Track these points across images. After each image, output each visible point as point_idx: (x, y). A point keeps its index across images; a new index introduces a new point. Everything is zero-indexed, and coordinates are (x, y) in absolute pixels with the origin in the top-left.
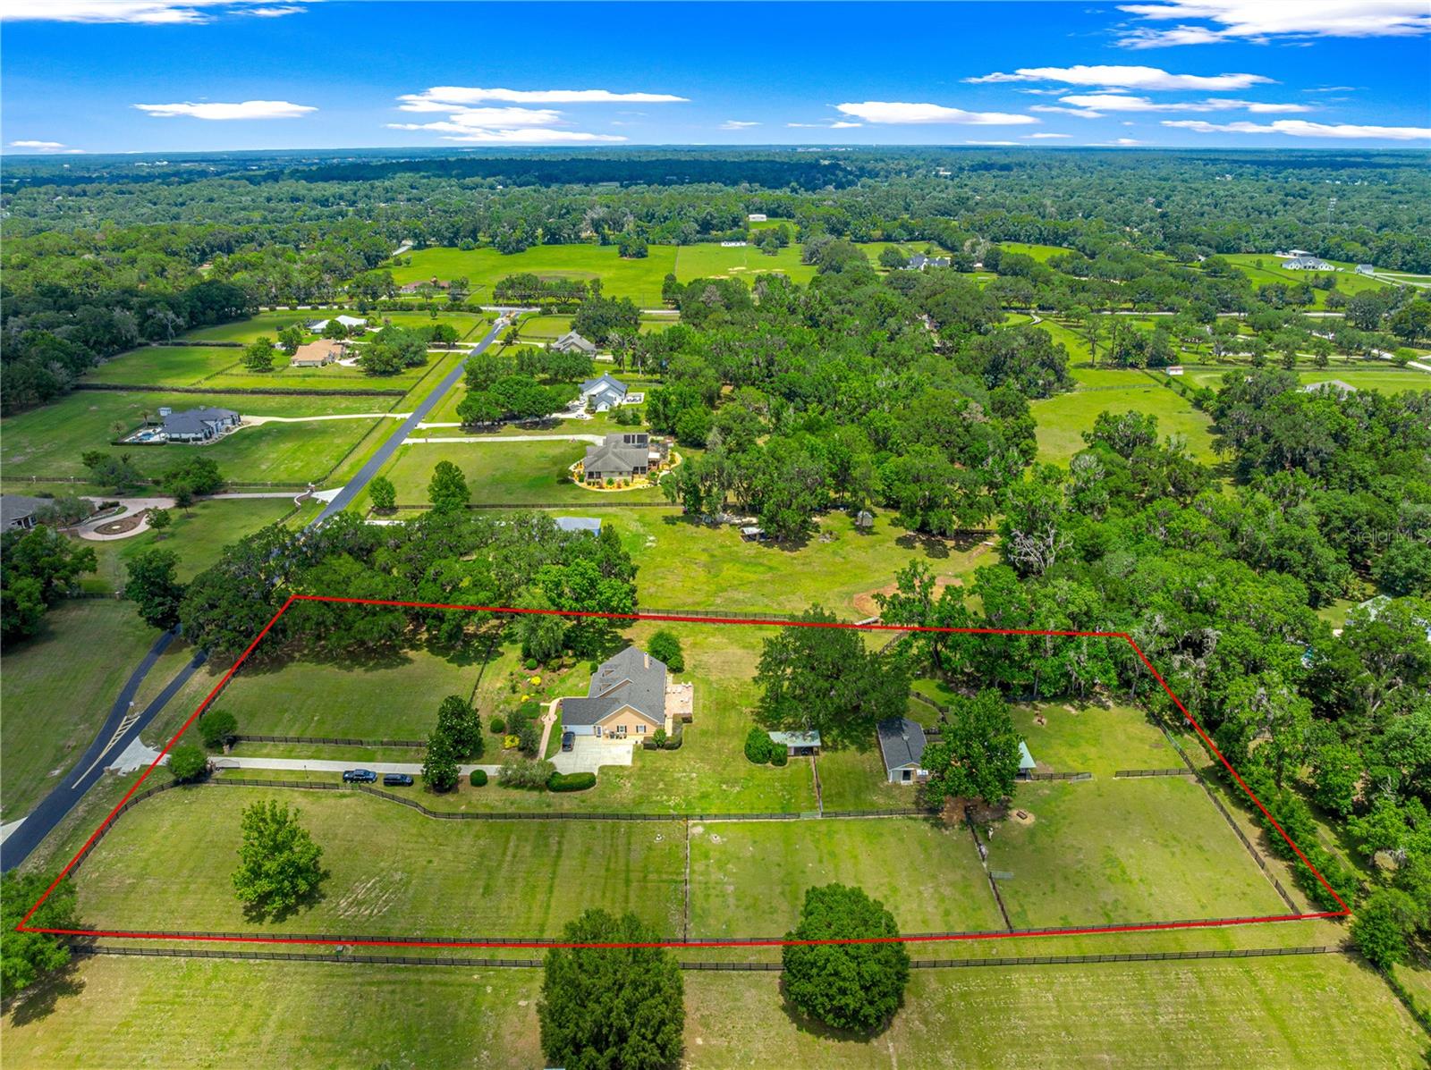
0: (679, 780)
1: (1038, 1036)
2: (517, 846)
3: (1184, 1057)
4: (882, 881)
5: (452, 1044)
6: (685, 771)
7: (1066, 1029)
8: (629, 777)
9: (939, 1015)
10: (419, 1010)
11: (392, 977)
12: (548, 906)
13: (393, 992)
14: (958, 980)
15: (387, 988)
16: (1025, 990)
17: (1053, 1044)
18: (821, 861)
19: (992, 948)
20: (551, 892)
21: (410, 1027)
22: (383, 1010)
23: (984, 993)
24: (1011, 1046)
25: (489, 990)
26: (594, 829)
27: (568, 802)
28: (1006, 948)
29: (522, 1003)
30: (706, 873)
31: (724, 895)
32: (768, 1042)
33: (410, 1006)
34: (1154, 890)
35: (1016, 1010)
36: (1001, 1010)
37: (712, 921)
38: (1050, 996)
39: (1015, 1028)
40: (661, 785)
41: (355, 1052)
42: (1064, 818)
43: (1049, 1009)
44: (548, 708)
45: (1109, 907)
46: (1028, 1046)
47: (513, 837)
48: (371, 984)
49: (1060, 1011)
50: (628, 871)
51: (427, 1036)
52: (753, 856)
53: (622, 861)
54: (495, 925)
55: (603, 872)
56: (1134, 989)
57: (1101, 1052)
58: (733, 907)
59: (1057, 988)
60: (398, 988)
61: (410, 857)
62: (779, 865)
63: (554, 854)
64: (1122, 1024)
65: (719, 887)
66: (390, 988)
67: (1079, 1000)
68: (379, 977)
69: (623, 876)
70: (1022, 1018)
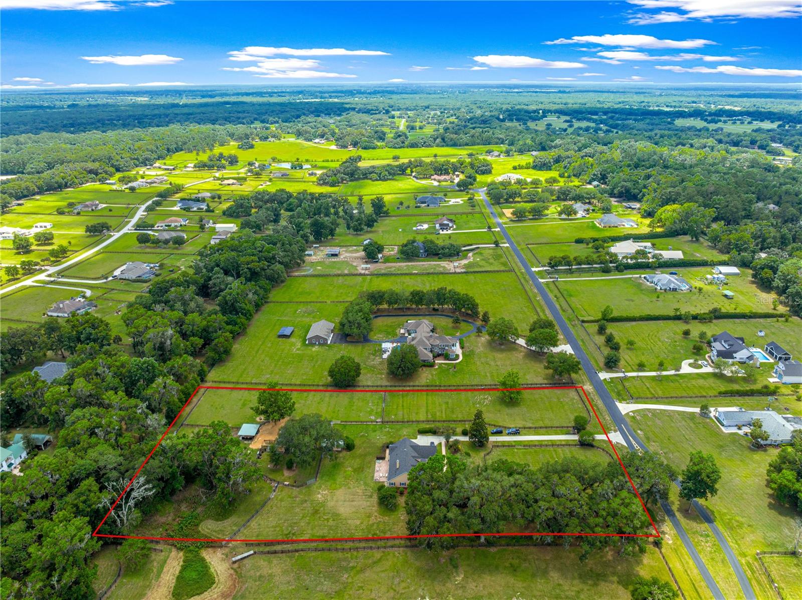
50: (403, 408)
53: (405, 411)
55: (411, 408)
69: (405, 407)
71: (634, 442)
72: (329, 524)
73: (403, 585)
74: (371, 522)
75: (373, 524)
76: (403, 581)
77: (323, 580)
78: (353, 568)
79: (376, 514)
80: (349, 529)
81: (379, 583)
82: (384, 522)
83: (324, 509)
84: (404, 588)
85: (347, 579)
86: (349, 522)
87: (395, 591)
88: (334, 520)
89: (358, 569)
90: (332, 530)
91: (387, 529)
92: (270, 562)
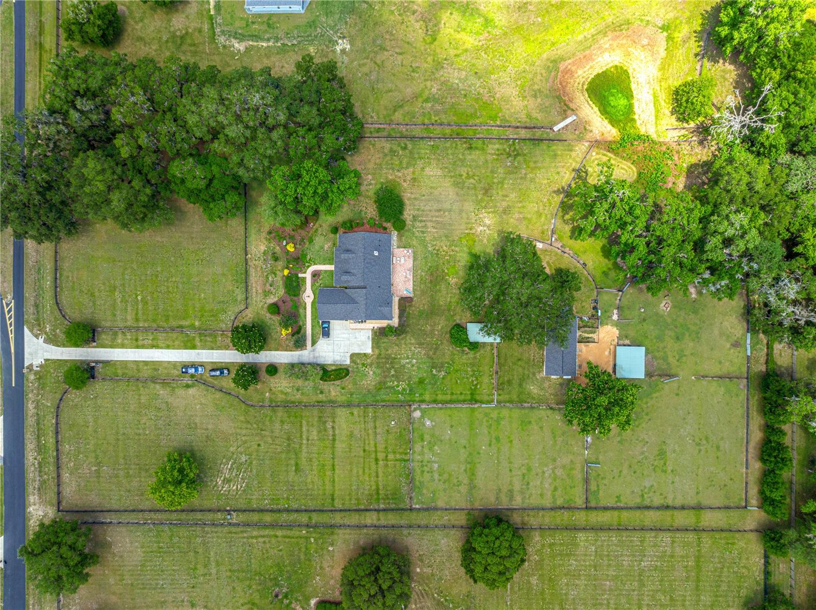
0: (404, 366)
1: (580, 571)
2: (308, 431)
3: (644, 585)
4: (524, 462)
5: (301, 573)
6: (408, 358)
7: (595, 567)
8: (371, 365)
9: (536, 556)
10: (281, 553)
11: (262, 533)
12: (334, 481)
13: (264, 542)
14: (550, 536)
15: (261, 540)
16: (582, 544)
17: (586, 575)
18: (490, 445)
19: (573, 516)
20: (334, 470)
21: (279, 563)
22: (263, 554)
23: (561, 544)
24: (565, 575)
25: (312, 540)
26: (352, 414)
27: (333, 390)
28: (581, 518)
29: (330, 549)
30: (422, 453)
31: (431, 472)
32: (451, 570)
33: (276, 551)
34: (677, 479)
35: (574, 555)
36: (567, 555)
37: (425, 491)
38: (593, 548)
39: (571, 565)
40: (393, 372)
41: (257, 578)
42: (647, 414)
43: (590, 555)
44: (305, 278)
45: (646, 490)
46: (574, 575)
47: (304, 422)
48: (252, 537)
49: (595, 557)
50: (376, 452)
51: (288, 568)
52: (450, 439)
53: (372, 443)
54: (307, 495)
55: (362, 453)
56: (637, 546)
57: (606, 580)
58: (437, 481)
59: (599, 543)
60: (267, 540)
61: (245, 442)
62: (465, 447)
63: (331, 438)
64: (623, 565)
65: (429, 465)
66: (263, 539)
67: (608, 551)
68: (255, 533)
69: (373, 456)
70: (576, 560)
71: (12, 336)
72: (466, 169)
73: (365, 69)
74: (411, 170)
75: (407, 168)
76: (366, 74)
77: (460, 85)
78: (427, 100)
79: (405, 185)
80: (439, 160)
81: (394, 75)
82: (393, 169)
83: (477, 196)
84: (364, 65)
85: (432, 86)
86: (439, 173)
87: (375, 63)
88: (461, 176)
89: (420, 100)
90: (460, 159)
91: (388, 158)
92: (529, 116)
